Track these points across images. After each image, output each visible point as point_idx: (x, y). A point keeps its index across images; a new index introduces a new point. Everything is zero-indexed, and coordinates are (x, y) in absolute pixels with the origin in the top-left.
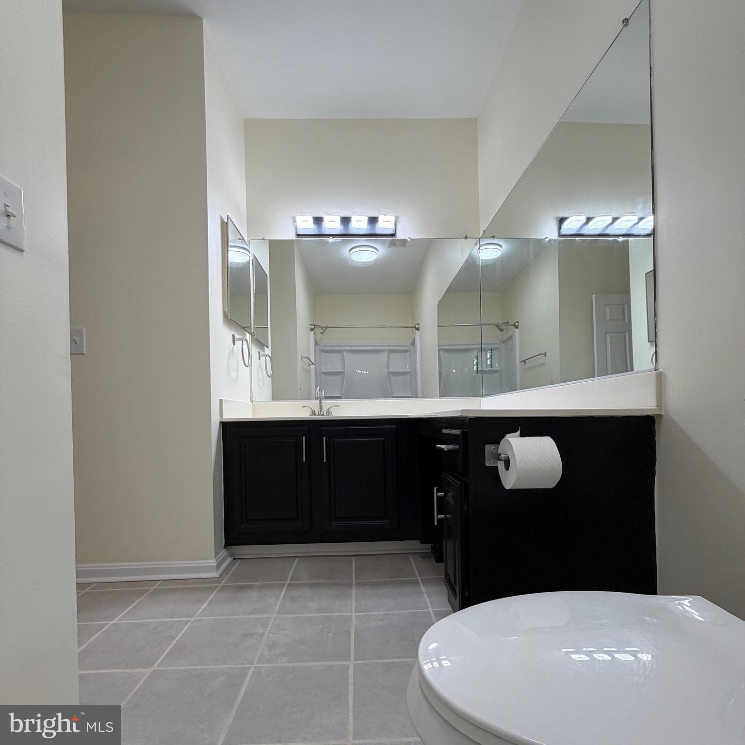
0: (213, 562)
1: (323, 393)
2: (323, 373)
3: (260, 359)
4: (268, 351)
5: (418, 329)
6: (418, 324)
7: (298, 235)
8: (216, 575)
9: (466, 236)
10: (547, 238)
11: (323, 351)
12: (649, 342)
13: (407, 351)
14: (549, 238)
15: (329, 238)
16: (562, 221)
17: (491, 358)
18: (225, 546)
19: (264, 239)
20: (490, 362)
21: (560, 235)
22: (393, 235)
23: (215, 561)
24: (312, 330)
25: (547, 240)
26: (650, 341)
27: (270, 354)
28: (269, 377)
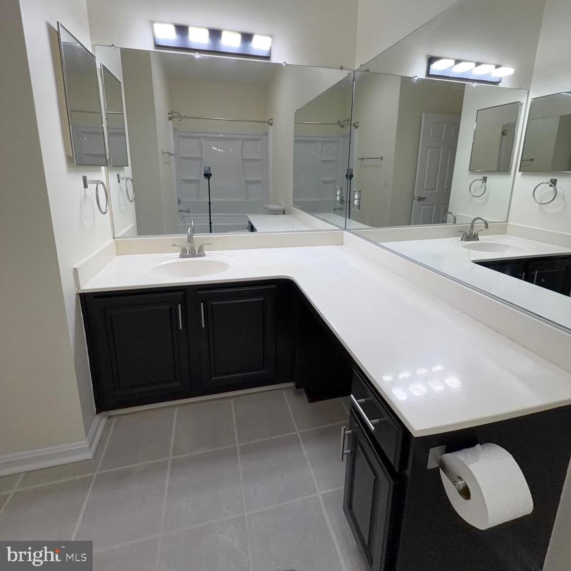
0: (85, 443)
1: (193, 223)
2: (182, 157)
3: (119, 182)
4: (127, 172)
5: (271, 125)
6: (272, 119)
7: (157, 46)
8: (89, 455)
9: (342, 67)
10: (416, 76)
11: (181, 136)
12: (469, 170)
13: (258, 140)
14: (418, 77)
15: (195, 53)
16: (431, 60)
17: (359, 199)
18: (96, 413)
19: (113, 45)
20: (358, 203)
21: (428, 74)
22: (268, 58)
23: (87, 442)
24: (170, 119)
25: (416, 78)
26: (471, 169)
27: (131, 177)
28: (132, 202)
